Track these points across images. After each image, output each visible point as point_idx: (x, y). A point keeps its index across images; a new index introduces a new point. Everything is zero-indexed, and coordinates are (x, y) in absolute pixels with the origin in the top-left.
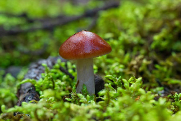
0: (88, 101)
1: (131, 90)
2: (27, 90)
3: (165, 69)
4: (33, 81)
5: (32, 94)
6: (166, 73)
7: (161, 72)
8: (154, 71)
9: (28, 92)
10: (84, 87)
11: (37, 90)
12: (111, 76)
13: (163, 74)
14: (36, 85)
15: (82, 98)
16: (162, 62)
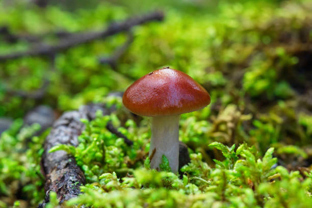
0: (185, 186)
1: (259, 167)
2: (63, 163)
3: (270, 128)
4: (71, 148)
5: (74, 170)
6: (272, 135)
7: (264, 133)
8: (252, 132)
9: (66, 167)
10: (165, 161)
11: (79, 163)
12: (220, 143)
13: (268, 137)
14: (76, 156)
15: (175, 181)
16: (264, 117)
